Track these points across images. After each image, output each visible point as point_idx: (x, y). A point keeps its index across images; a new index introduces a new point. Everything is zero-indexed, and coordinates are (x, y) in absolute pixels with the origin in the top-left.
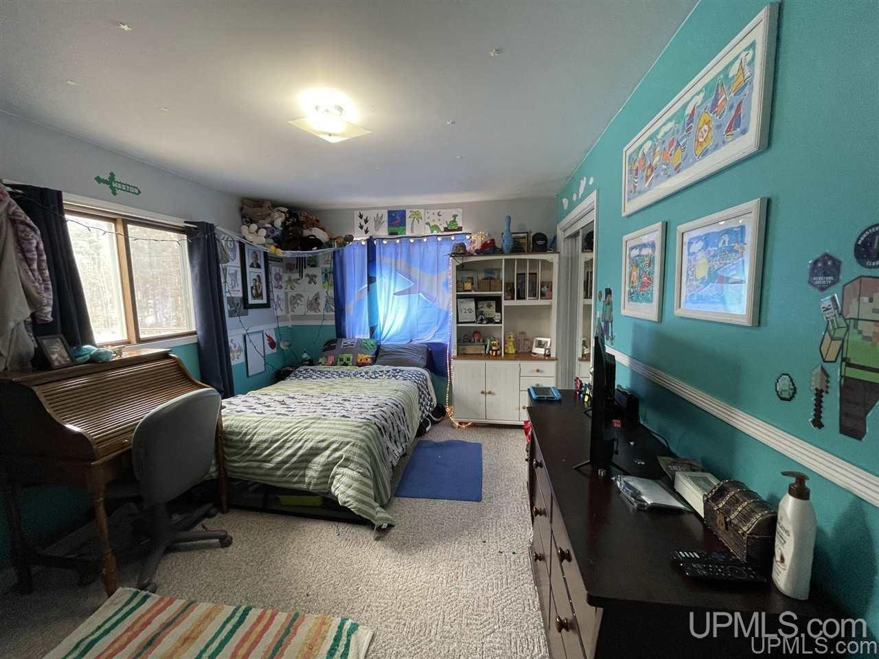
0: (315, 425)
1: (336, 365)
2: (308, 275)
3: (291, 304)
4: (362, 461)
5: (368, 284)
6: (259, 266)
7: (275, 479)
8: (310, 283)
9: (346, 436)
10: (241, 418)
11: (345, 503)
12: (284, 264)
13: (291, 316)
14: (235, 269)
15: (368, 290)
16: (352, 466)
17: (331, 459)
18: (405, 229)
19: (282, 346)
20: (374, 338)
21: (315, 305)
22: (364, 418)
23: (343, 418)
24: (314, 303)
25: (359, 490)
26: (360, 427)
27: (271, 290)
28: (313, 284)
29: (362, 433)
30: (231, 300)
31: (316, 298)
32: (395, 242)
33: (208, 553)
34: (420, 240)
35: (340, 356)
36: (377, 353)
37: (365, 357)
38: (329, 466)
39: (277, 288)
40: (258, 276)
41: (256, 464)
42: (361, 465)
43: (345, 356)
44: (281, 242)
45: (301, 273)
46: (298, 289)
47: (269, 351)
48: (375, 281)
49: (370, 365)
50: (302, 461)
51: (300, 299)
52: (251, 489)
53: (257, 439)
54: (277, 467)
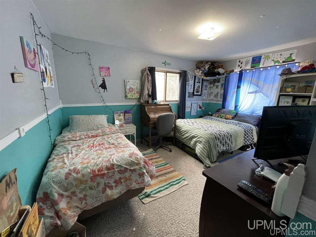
0: (196, 130)
1: (218, 117)
2: (216, 86)
3: (209, 95)
4: (205, 144)
5: (237, 89)
6: (200, 83)
7: (184, 141)
8: (216, 88)
9: (203, 135)
10: (181, 124)
11: (197, 153)
12: (209, 82)
13: (209, 99)
14: (192, 83)
15: (237, 91)
16: (202, 144)
17: (197, 140)
18: (260, 64)
19: (203, 109)
20: (236, 110)
21: (217, 96)
22: (212, 133)
23: (205, 131)
24: (216, 96)
25: (201, 151)
26: (208, 134)
27: (203, 90)
28: (217, 88)
29: (208, 136)
30: (189, 93)
31: (217, 94)
32: (253, 71)
33: (167, 151)
34: (266, 69)
35: (220, 115)
36: (235, 116)
37: (230, 117)
38: (196, 142)
39: (205, 90)
40: (199, 86)
41: (181, 136)
42: (204, 145)
43: (222, 115)
44: (206, 75)
45: (214, 84)
46: (212, 91)
47: (199, 109)
48: (240, 87)
49: (231, 119)
50: (190, 139)
51: (212, 94)
52: (181, 143)
53: (182, 129)
54: (185, 138)
